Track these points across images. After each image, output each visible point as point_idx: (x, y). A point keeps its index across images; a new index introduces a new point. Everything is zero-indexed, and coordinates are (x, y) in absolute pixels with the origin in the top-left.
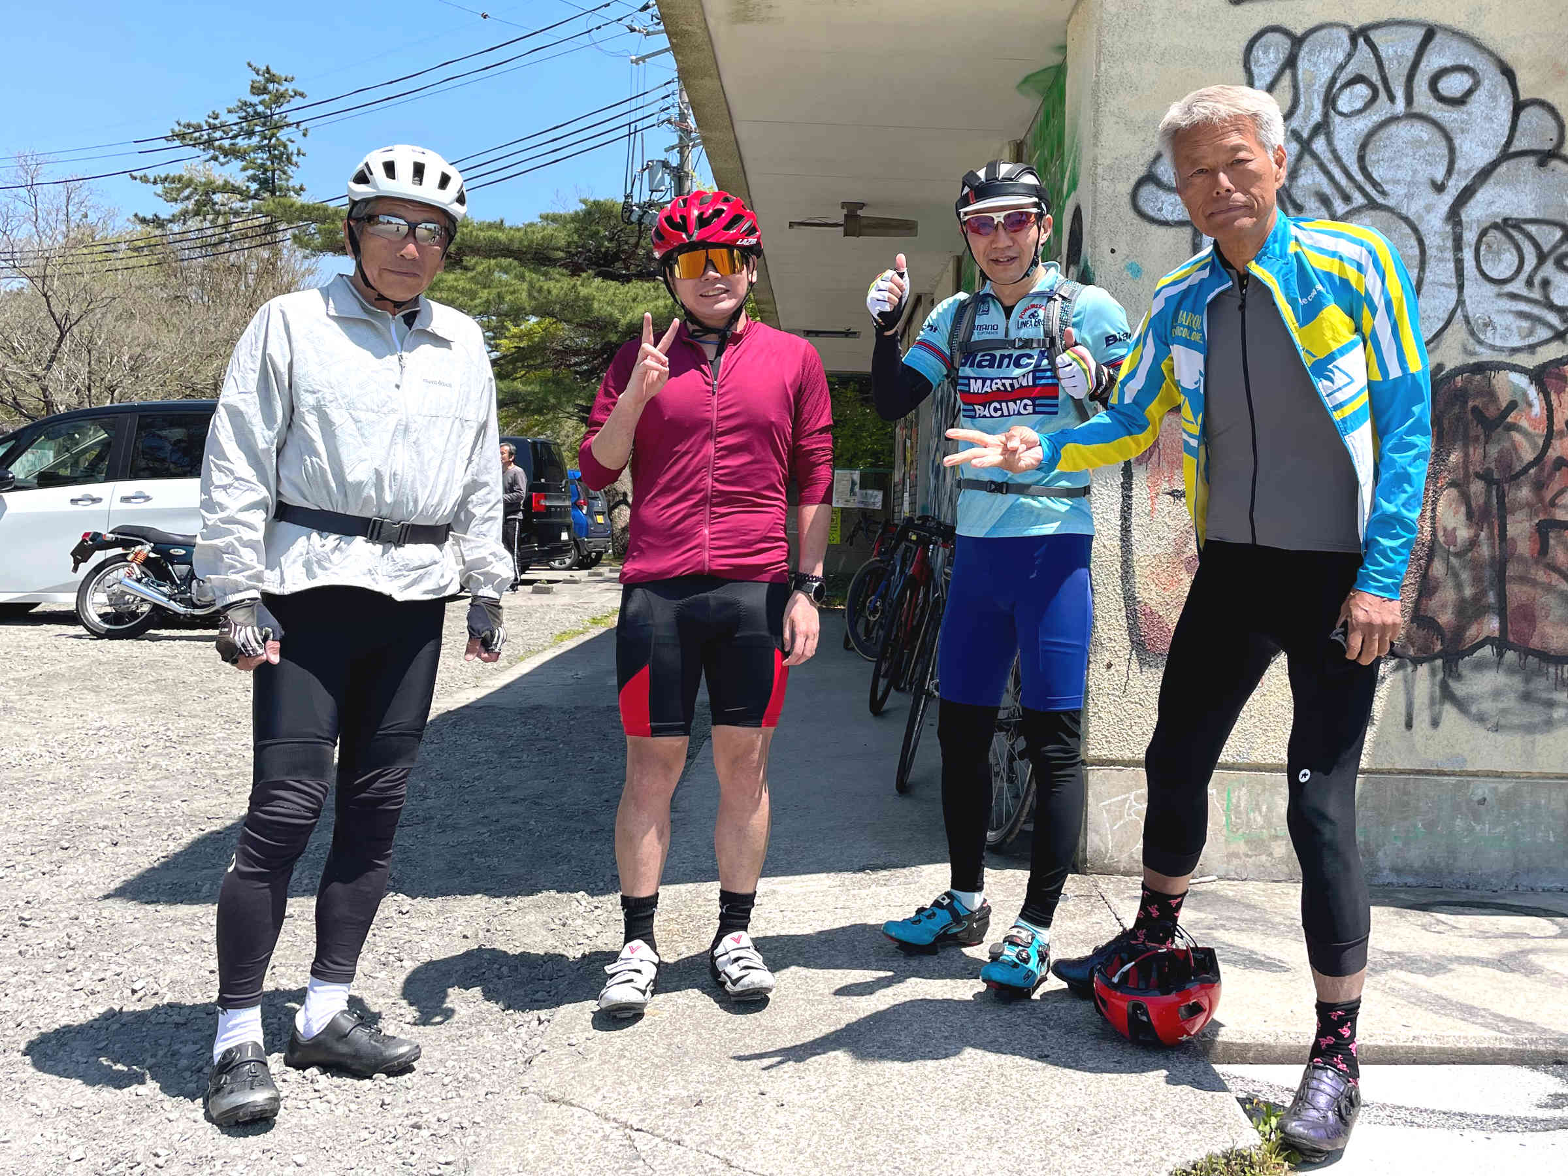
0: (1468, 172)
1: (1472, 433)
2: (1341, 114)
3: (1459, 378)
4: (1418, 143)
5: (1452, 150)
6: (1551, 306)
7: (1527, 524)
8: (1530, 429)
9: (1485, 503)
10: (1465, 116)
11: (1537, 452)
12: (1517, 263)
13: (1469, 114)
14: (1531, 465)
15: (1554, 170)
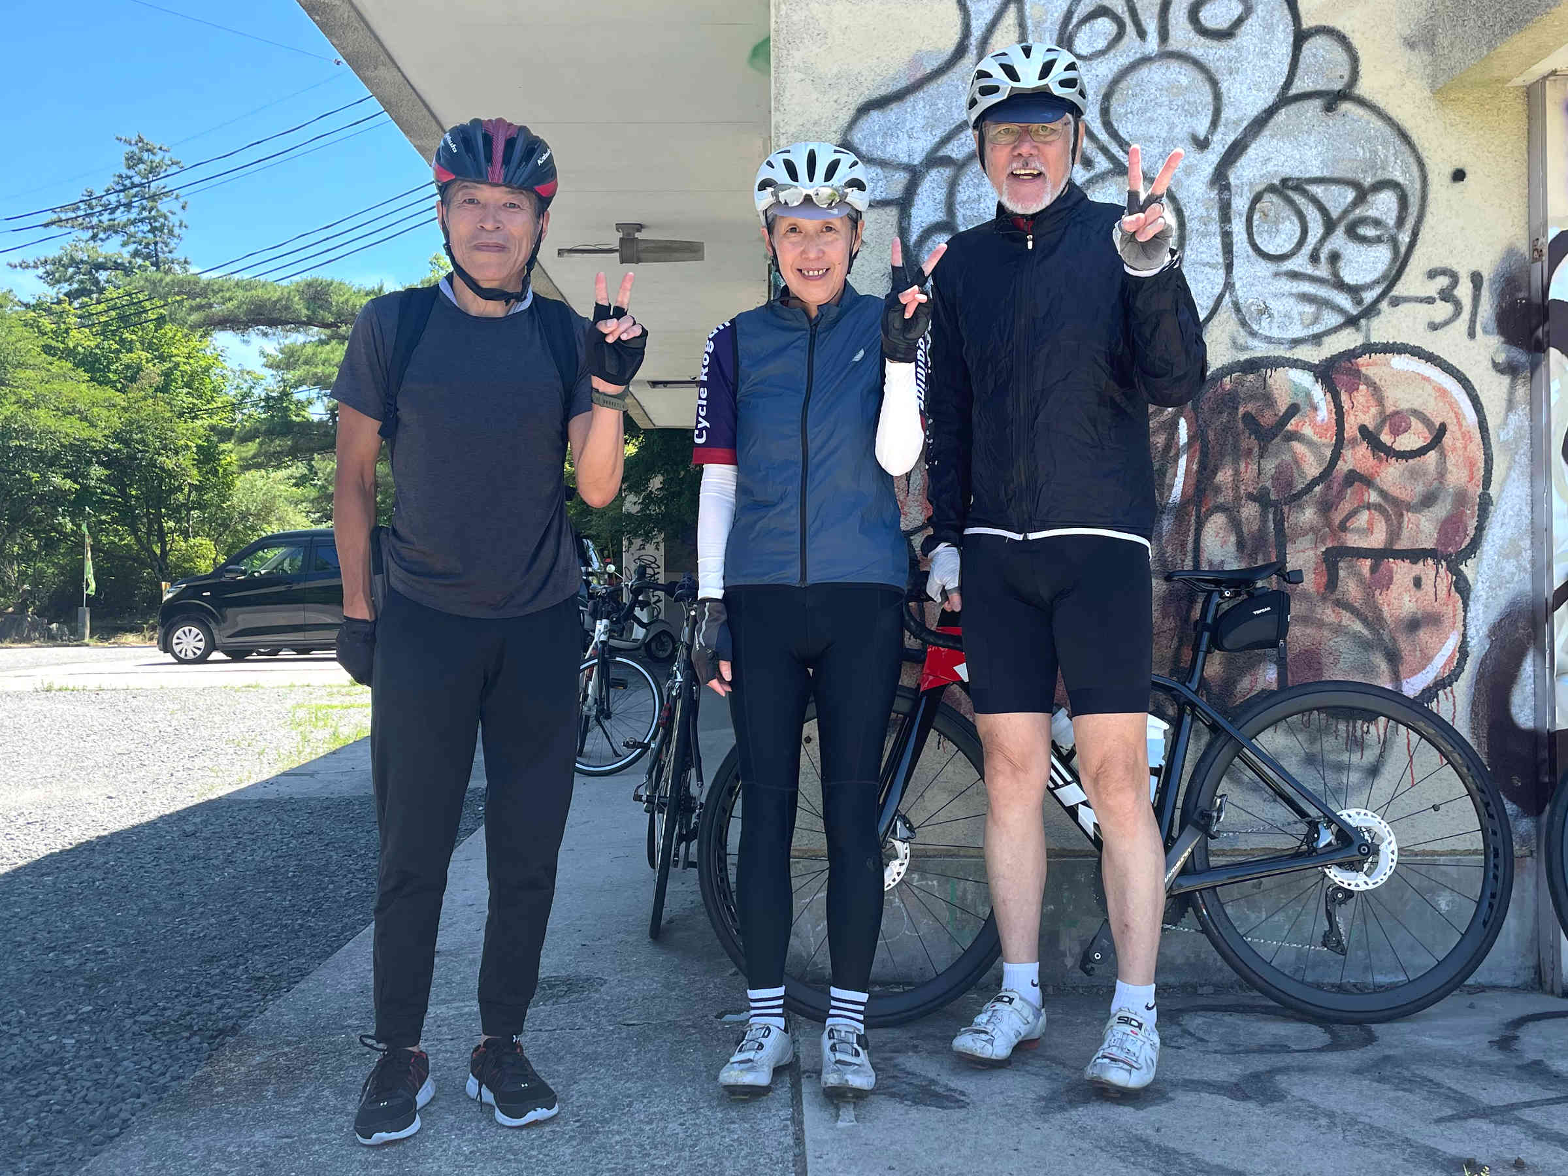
0: (1237, 123)
1: (1244, 444)
3: (1227, 379)
4: (1173, 89)
5: (1217, 96)
6: (1341, 285)
7: (1311, 553)
8: (1315, 438)
9: (1259, 530)
10: (1233, 52)
11: (1325, 465)
12: (1298, 234)
13: (1238, 50)
14: (1315, 482)
15: (1345, 115)
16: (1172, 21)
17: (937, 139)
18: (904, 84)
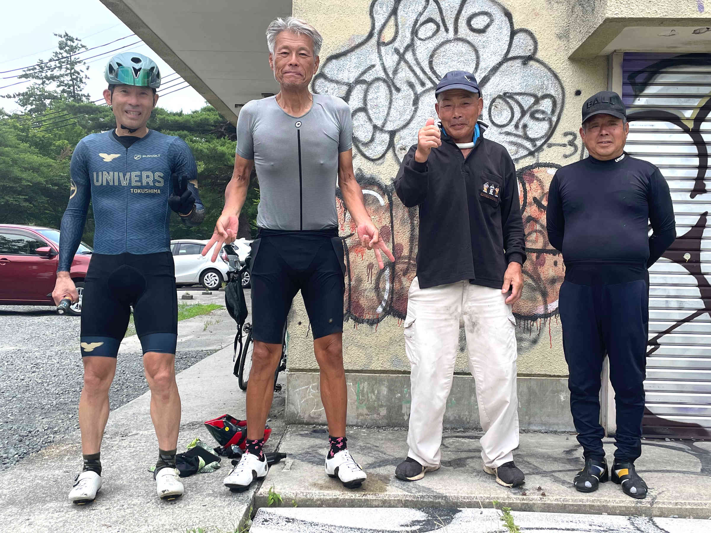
0: (486, 69)
2: (421, 39)
4: (461, 54)
5: (478, 57)
6: (527, 138)
12: (510, 116)
13: (487, 38)
15: (531, 66)
16: (459, 25)
17: (360, 72)
18: (347, 49)
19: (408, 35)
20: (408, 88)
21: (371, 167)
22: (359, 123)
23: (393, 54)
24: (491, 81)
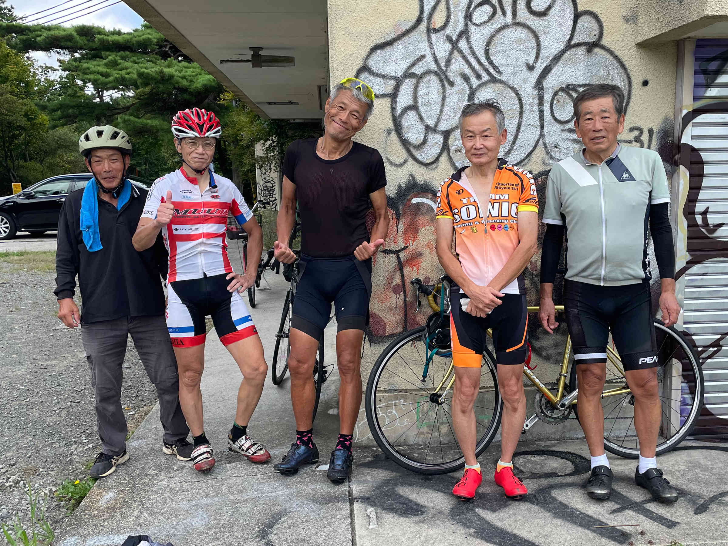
0: (547, 58)
2: (475, 24)
3: (540, 179)
4: (519, 41)
5: (539, 45)
13: (548, 22)
15: (596, 54)
16: (518, 7)
17: (409, 64)
18: (392, 37)
19: (462, 20)
20: (462, 81)
21: (424, 172)
22: (410, 123)
23: (444, 43)
24: (553, 71)
